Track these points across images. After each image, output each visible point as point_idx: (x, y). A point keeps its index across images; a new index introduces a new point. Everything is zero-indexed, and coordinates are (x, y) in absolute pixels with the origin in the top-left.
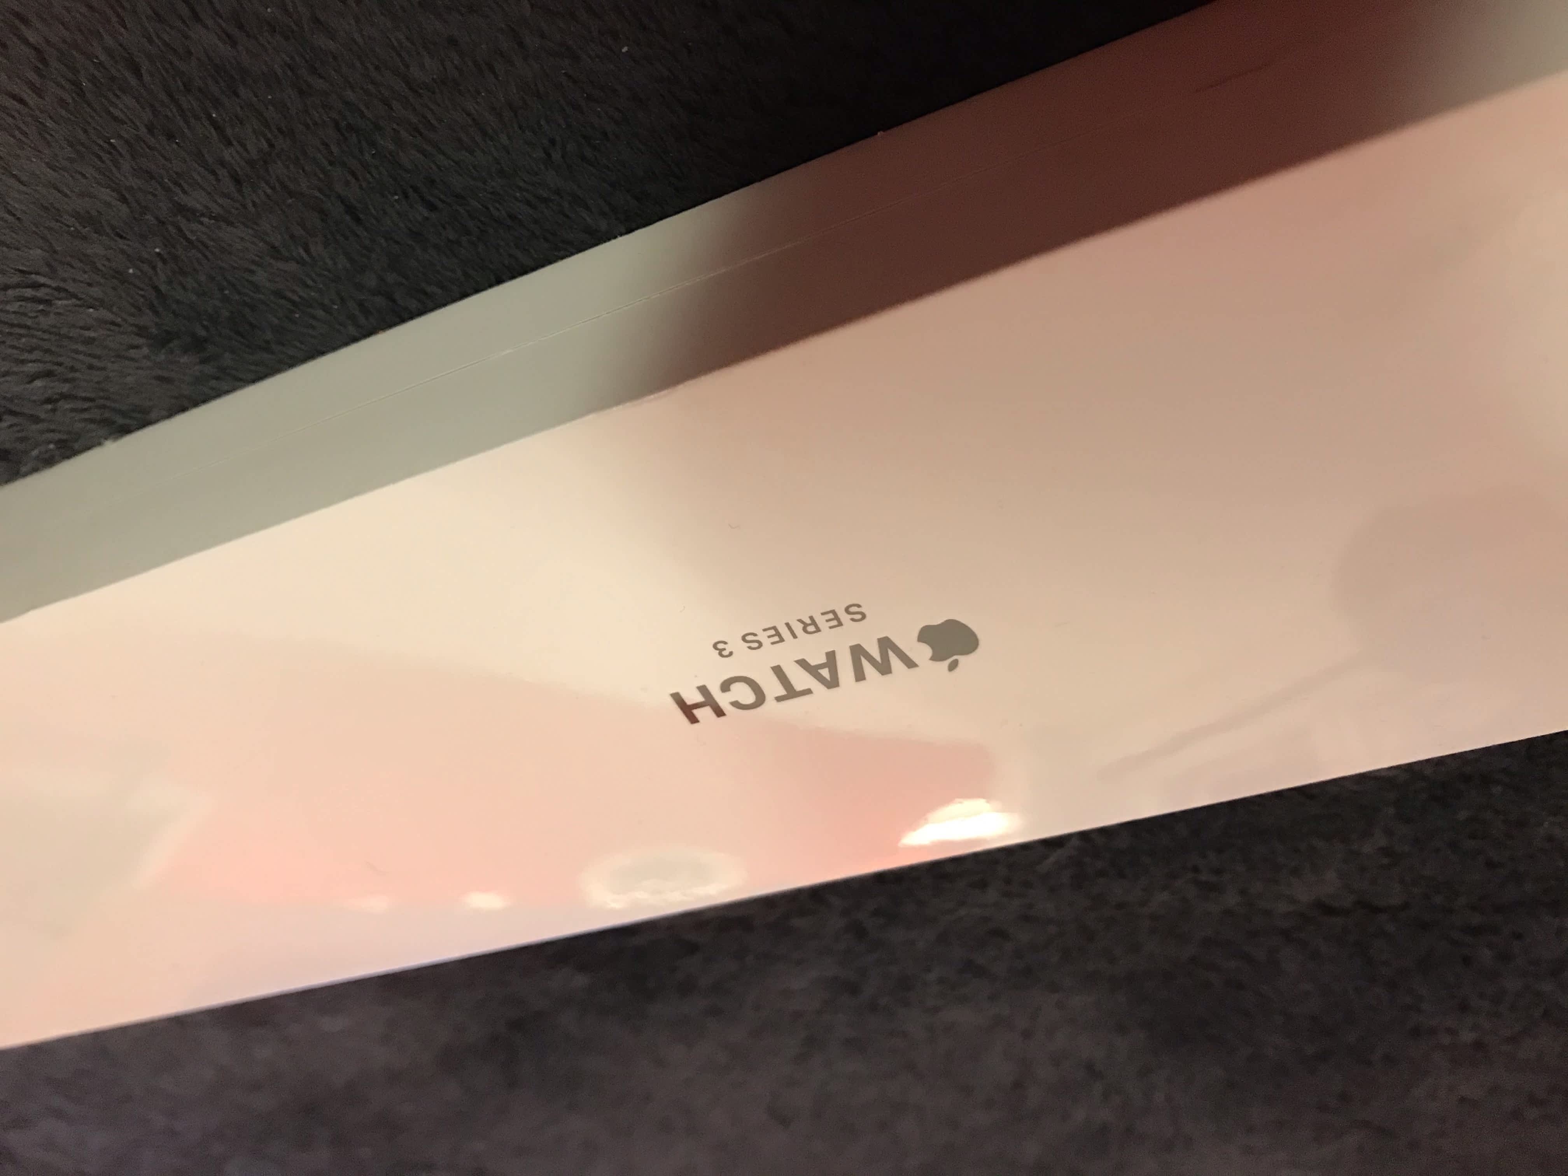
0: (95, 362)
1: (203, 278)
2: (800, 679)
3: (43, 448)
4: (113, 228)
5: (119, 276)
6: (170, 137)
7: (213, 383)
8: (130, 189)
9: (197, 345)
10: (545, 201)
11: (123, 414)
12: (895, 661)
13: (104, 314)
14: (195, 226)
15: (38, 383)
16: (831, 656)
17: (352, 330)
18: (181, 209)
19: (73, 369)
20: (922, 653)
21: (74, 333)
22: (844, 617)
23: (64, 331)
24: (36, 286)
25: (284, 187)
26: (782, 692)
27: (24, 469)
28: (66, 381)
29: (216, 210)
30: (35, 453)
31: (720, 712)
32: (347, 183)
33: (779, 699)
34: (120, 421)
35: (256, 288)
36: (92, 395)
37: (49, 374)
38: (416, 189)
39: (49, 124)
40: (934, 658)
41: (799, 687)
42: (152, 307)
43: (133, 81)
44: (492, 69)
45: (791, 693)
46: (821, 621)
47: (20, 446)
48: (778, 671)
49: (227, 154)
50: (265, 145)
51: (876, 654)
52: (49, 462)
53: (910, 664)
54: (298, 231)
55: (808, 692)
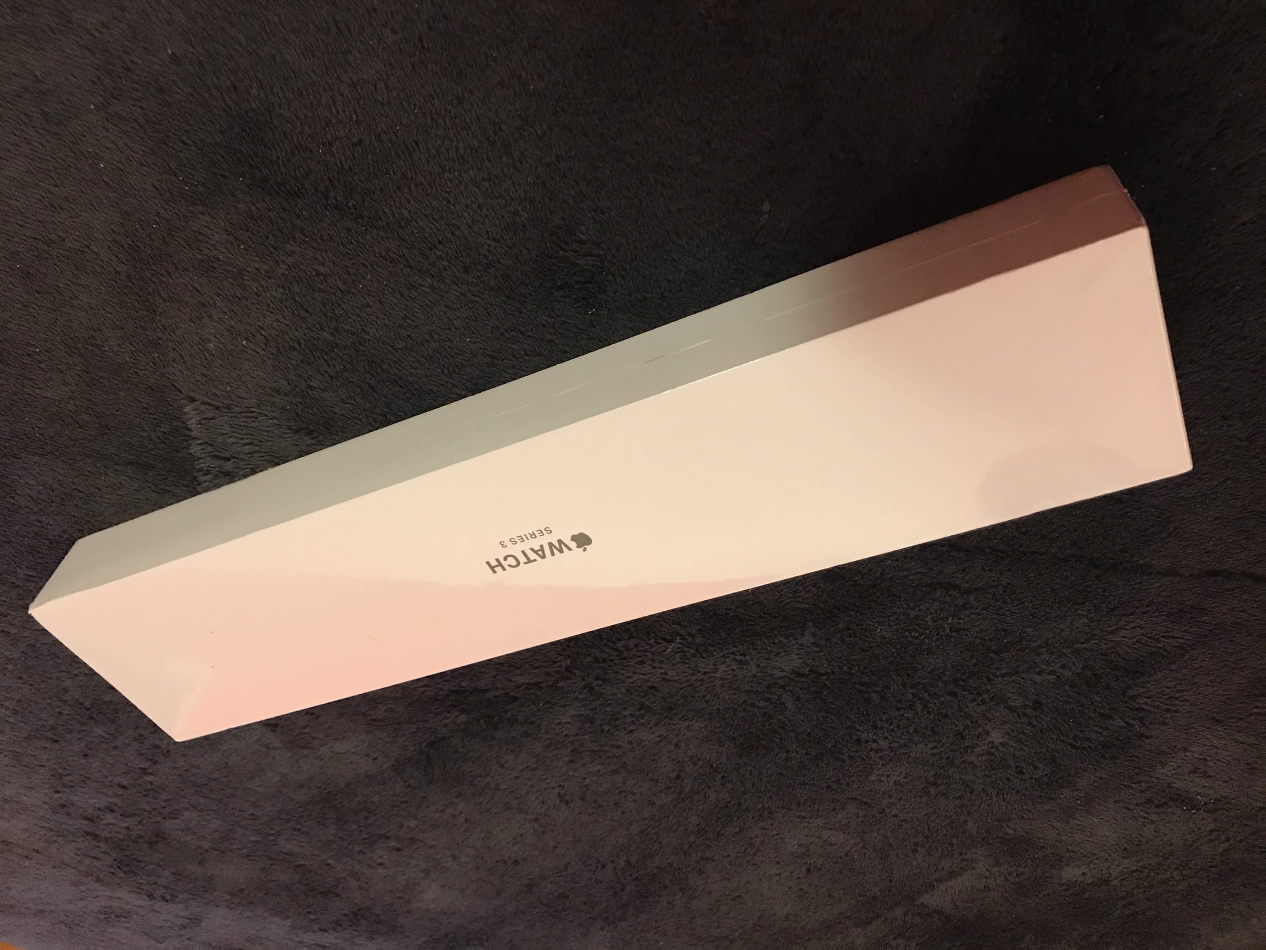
0: (270, 439)
1: (315, 409)
2: (532, 556)
3: (244, 471)
4: (283, 392)
5: (284, 409)
6: (309, 364)
7: (314, 446)
8: (292, 380)
9: (310, 433)
10: (442, 385)
11: (277, 458)
12: (564, 548)
13: (276, 421)
14: (315, 392)
15: (247, 447)
16: (542, 546)
17: (370, 427)
18: (311, 387)
19: (261, 441)
20: (573, 545)
21: (264, 428)
22: (545, 532)
23: (260, 428)
24: (252, 412)
25: (348, 380)
26: (526, 561)
27: (236, 479)
28: (258, 446)
29: (322, 387)
30: (241, 473)
31: (504, 569)
32: (371, 379)
33: (525, 563)
34: (277, 460)
35: (334, 413)
36: (266, 451)
37: (252, 443)
38: (396, 381)
39: (266, 359)
40: (578, 547)
41: (532, 559)
42: (294, 419)
43: (298, 347)
44: (423, 344)
45: (529, 561)
46: (536, 533)
47: (236, 470)
48: (523, 552)
49: (328, 370)
50: (342, 367)
51: (557, 545)
52: (245, 476)
53: (570, 549)
54: (352, 394)
55: (535, 560)
